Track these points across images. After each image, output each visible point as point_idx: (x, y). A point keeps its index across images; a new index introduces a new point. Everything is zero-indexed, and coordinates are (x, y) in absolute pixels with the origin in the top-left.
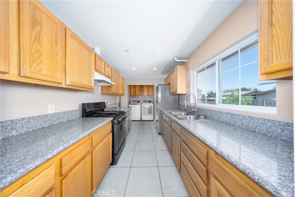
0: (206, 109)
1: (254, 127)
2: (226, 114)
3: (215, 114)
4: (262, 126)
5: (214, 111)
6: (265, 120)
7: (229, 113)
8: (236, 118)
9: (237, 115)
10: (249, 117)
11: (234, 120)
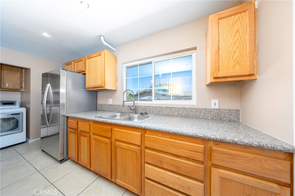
0: (145, 106)
1: (186, 114)
2: (166, 108)
3: (155, 109)
4: (190, 113)
5: (153, 107)
6: (192, 108)
7: (168, 107)
8: (174, 110)
9: (174, 108)
10: (183, 108)
11: (172, 112)
